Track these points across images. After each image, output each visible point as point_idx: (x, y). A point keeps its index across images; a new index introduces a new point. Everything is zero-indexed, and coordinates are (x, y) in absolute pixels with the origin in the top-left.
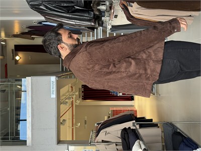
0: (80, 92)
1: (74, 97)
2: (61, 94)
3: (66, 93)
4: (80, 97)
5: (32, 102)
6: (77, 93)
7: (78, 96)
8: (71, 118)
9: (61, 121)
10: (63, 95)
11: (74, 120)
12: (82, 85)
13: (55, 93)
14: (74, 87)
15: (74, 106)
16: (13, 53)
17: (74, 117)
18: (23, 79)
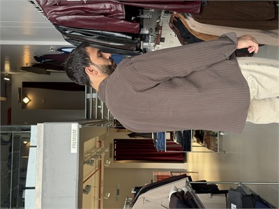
0: (111, 148)
1: (103, 155)
2: (85, 150)
3: (92, 150)
4: (111, 157)
5: (44, 158)
6: (107, 150)
7: (109, 155)
8: (97, 185)
9: (84, 188)
10: (88, 152)
11: (102, 188)
12: (115, 140)
13: (76, 147)
14: (103, 142)
15: (103, 168)
16: (20, 93)
17: (102, 184)
18: (32, 126)
